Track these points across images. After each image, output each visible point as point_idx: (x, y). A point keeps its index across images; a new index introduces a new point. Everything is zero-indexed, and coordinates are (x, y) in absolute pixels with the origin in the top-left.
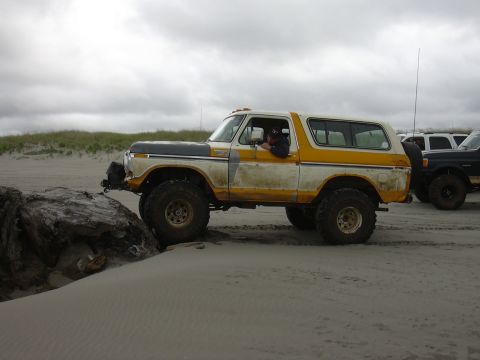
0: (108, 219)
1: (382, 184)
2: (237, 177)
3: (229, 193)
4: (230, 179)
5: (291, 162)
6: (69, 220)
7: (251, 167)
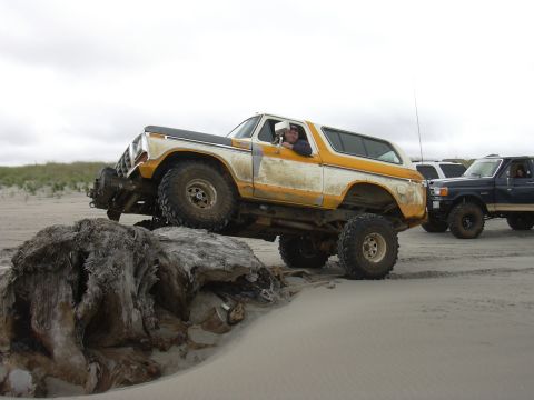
0: (243, 260)
1: (401, 195)
2: (261, 171)
3: (254, 188)
4: (254, 173)
5: (314, 162)
6: (207, 264)
7: (274, 163)
